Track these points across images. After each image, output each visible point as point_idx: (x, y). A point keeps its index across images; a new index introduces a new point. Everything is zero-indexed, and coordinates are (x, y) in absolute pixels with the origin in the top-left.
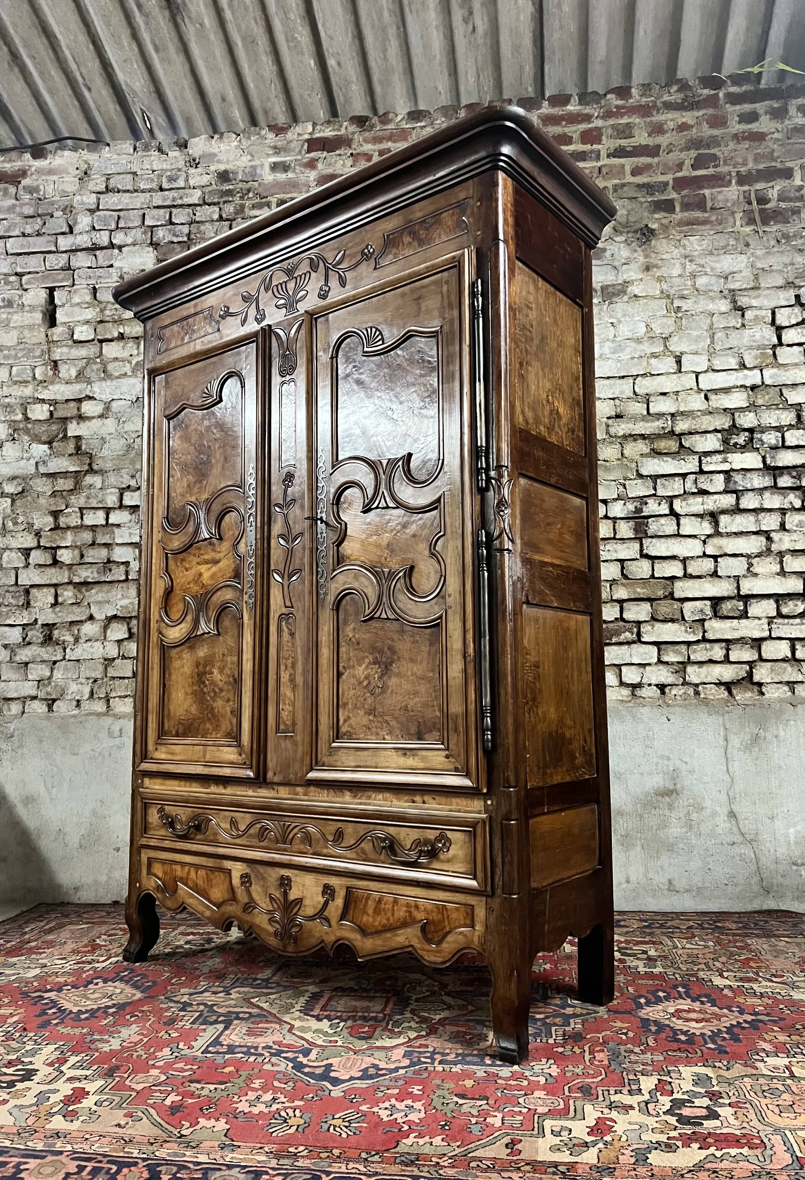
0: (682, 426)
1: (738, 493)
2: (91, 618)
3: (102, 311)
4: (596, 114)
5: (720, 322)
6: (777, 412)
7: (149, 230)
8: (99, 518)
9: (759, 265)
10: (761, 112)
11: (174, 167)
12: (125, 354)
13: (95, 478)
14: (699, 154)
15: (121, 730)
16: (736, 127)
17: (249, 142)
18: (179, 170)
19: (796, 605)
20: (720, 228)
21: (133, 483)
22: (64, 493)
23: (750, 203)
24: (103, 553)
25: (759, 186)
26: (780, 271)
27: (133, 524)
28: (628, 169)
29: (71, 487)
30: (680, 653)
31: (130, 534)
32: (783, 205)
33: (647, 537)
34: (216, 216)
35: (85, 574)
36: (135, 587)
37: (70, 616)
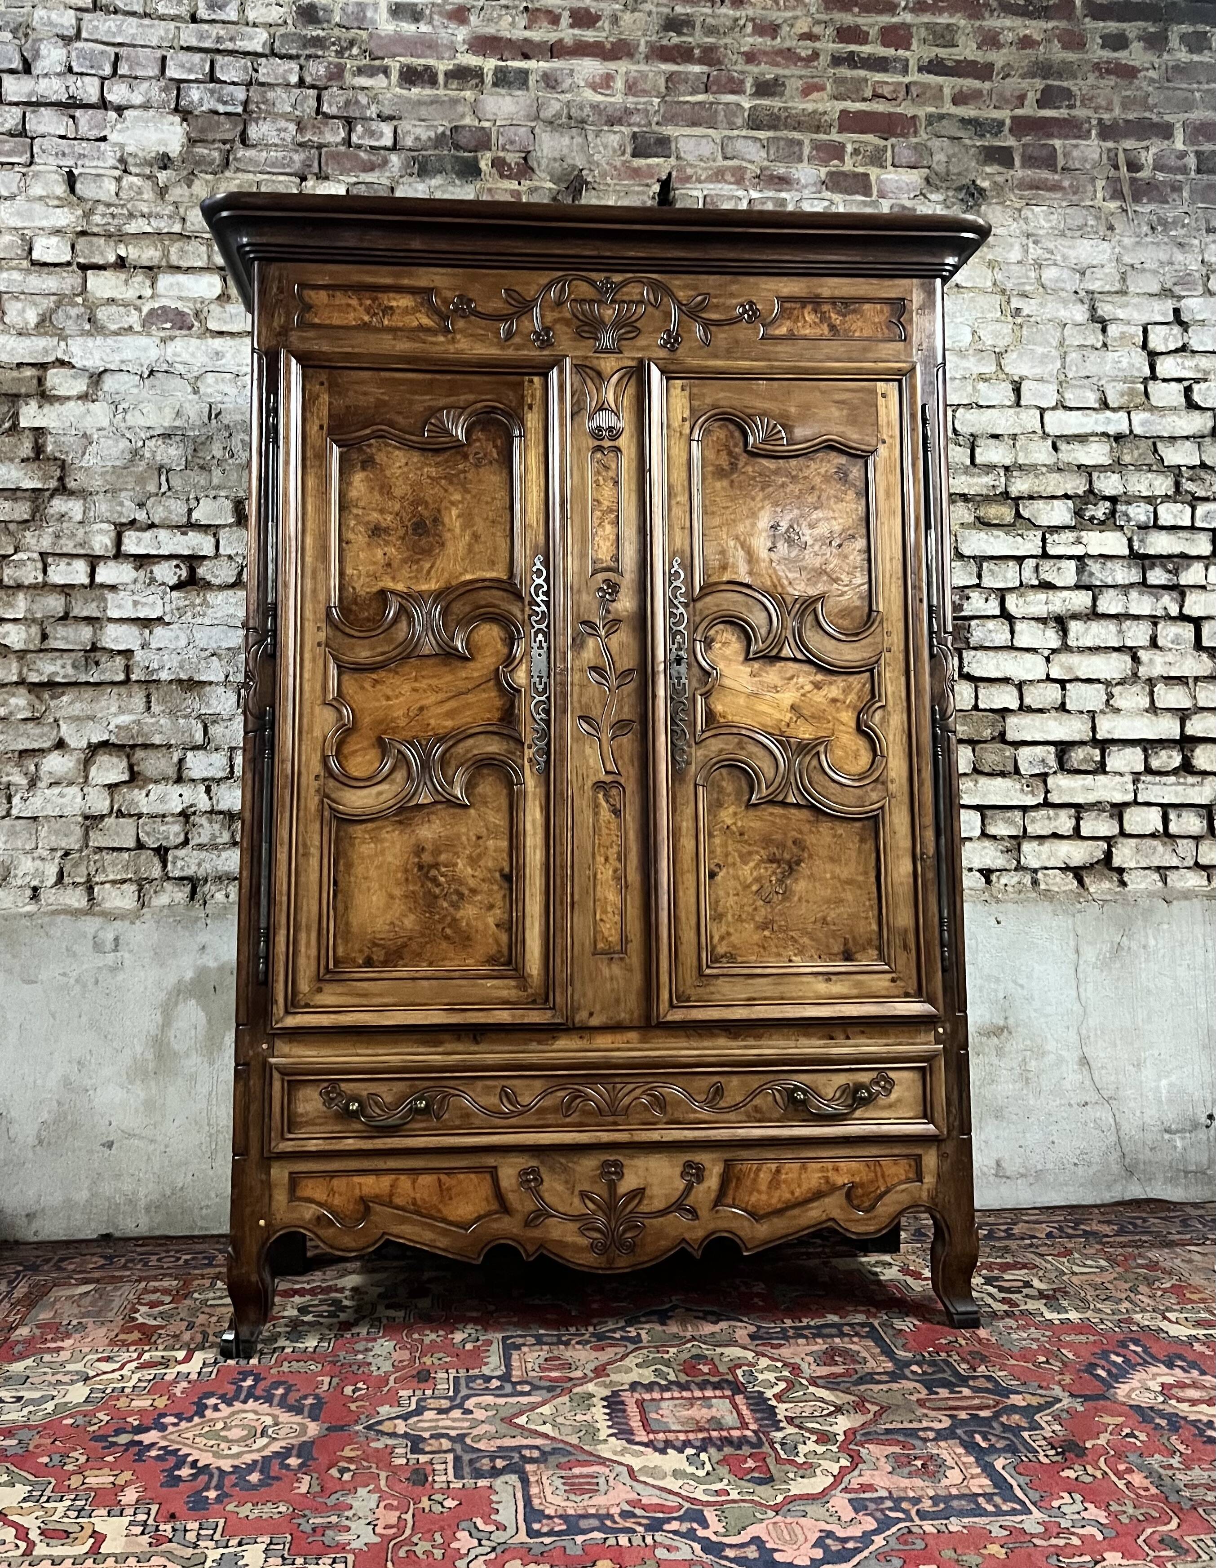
0: (1020, 486)
2: (61, 745)
3: (87, 215)
4: (903, 4)
5: (1074, 338)
6: (1149, 475)
7: (173, 86)
8: (78, 573)
9: (1127, 259)
10: (1131, 36)
12: (130, 294)
13: (71, 504)
14: (1048, 87)
15: (116, 939)
16: (1098, 53)
19: (1170, 757)
20: (1075, 198)
21: (141, 516)
22: (12, 527)
23: (1116, 167)
24: (86, 633)
25: (1129, 144)
26: (1155, 272)
27: (138, 586)
28: (947, 91)
29: (26, 517)
30: (1012, 822)
31: (135, 603)
32: (1160, 176)
33: (969, 647)
34: (294, 79)
35: (48, 668)
36: (143, 694)
37: (20, 740)
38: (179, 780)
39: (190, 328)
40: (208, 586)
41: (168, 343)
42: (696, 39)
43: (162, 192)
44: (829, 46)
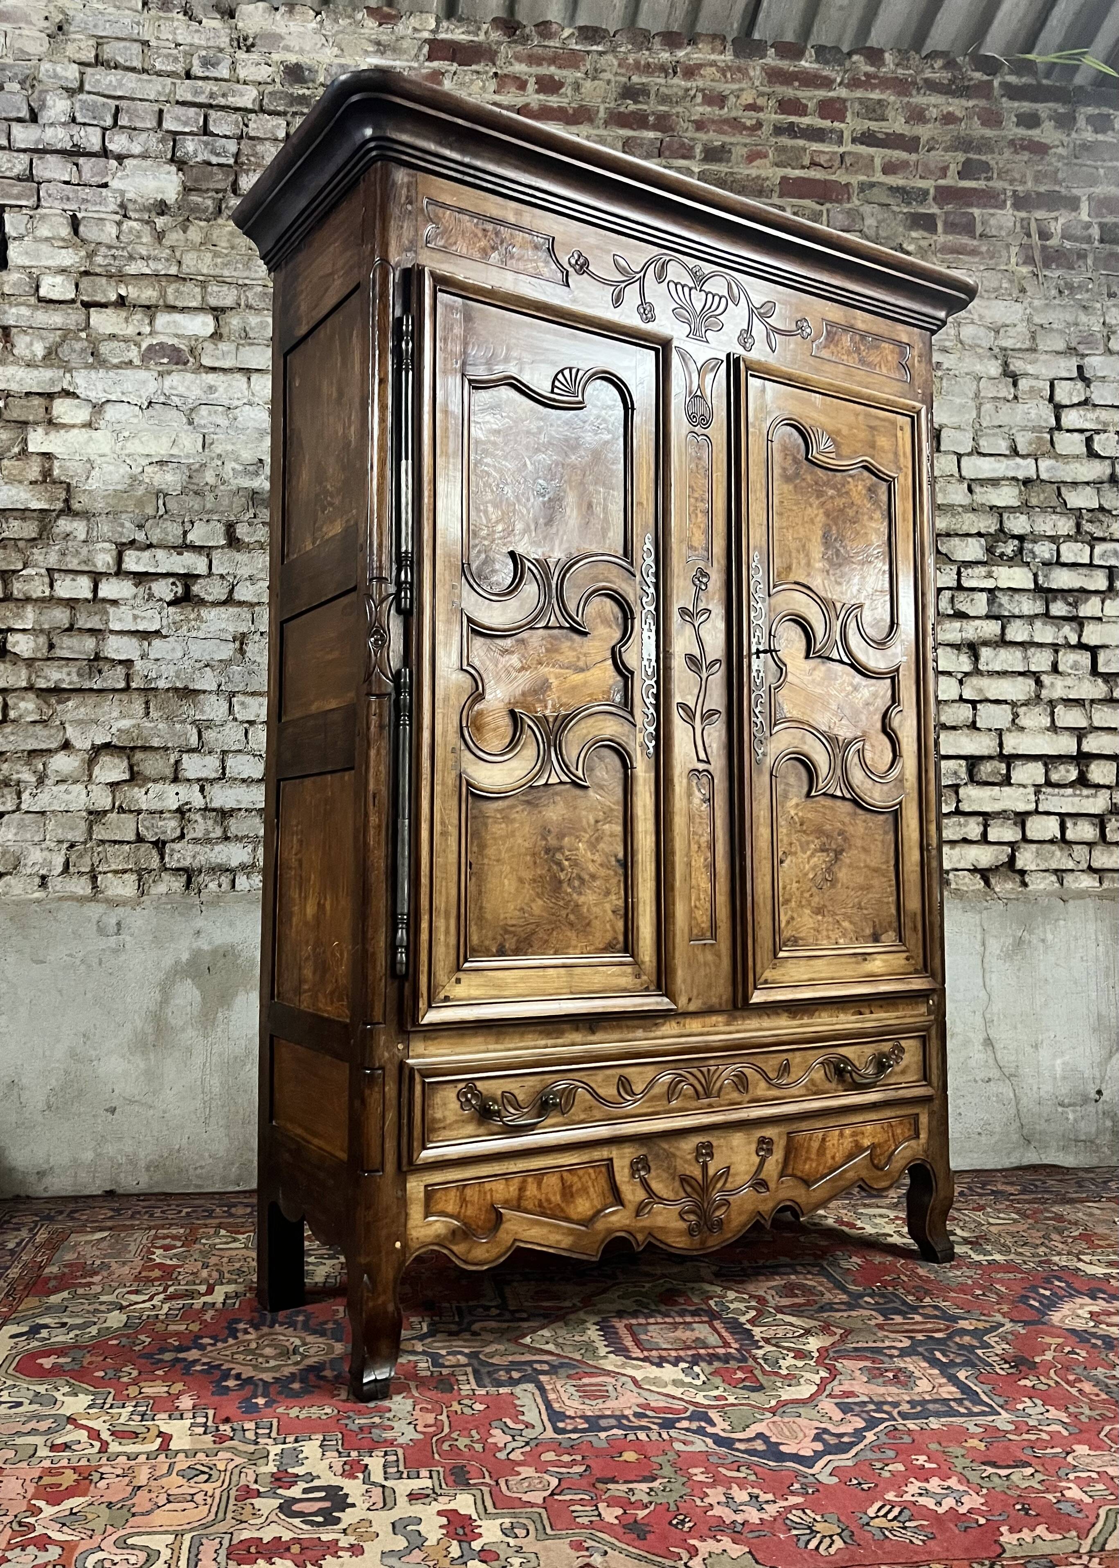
1: (1004, 620)
2: (66, 746)
3: (91, 255)
4: (839, 80)
5: (988, 390)
6: (1054, 516)
7: (170, 137)
8: (82, 588)
9: (1037, 320)
10: (1043, 115)
11: (211, 44)
12: (130, 331)
13: (75, 524)
14: (968, 160)
15: (118, 924)
16: (1014, 130)
17: (336, 28)
18: (221, 50)
19: (1069, 771)
20: (990, 263)
21: (140, 536)
22: (21, 544)
23: (1029, 235)
24: (90, 643)
25: (1040, 214)
26: (1061, 332)
27: (138, 601)
28: (878, 162)
29: (34, 535)
31: (135, 617)
32: (1068, 244)
34: (281, 134)
35: (55, 675)
36: (142, 700)
37: (30, 741)
38: (176, 780)
39: (185, 363)
40: (202, 602)
41: (166, 377)
42: (651, 106)
43: (160, 236)
44: (771, 117)
